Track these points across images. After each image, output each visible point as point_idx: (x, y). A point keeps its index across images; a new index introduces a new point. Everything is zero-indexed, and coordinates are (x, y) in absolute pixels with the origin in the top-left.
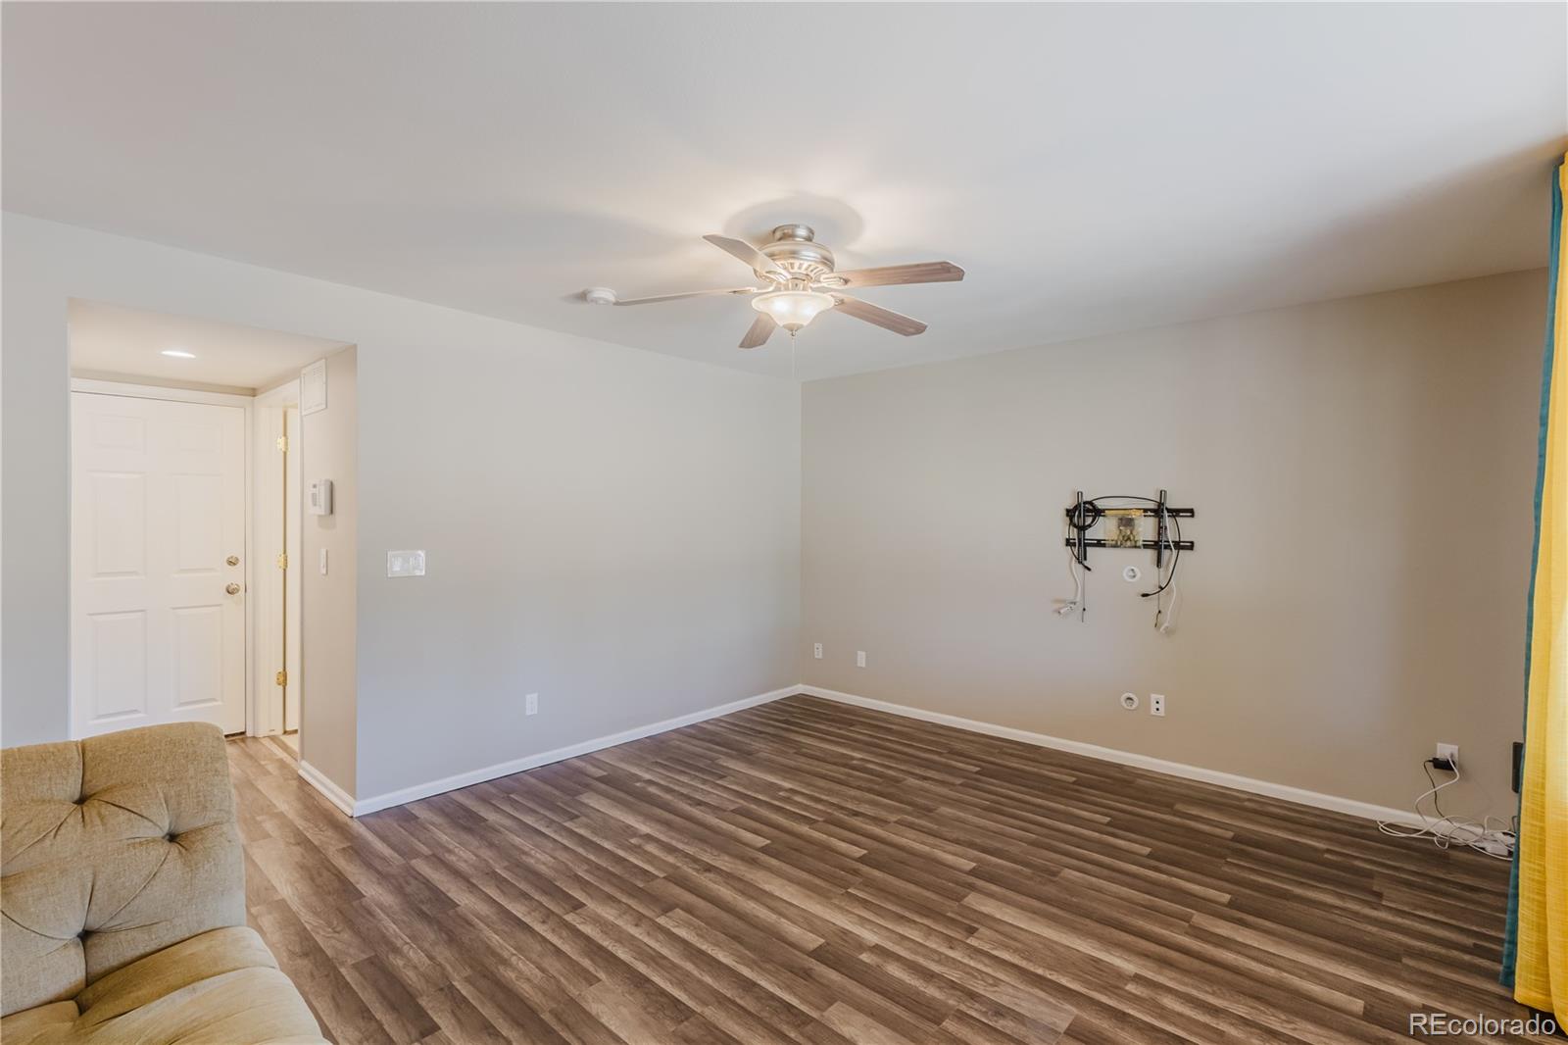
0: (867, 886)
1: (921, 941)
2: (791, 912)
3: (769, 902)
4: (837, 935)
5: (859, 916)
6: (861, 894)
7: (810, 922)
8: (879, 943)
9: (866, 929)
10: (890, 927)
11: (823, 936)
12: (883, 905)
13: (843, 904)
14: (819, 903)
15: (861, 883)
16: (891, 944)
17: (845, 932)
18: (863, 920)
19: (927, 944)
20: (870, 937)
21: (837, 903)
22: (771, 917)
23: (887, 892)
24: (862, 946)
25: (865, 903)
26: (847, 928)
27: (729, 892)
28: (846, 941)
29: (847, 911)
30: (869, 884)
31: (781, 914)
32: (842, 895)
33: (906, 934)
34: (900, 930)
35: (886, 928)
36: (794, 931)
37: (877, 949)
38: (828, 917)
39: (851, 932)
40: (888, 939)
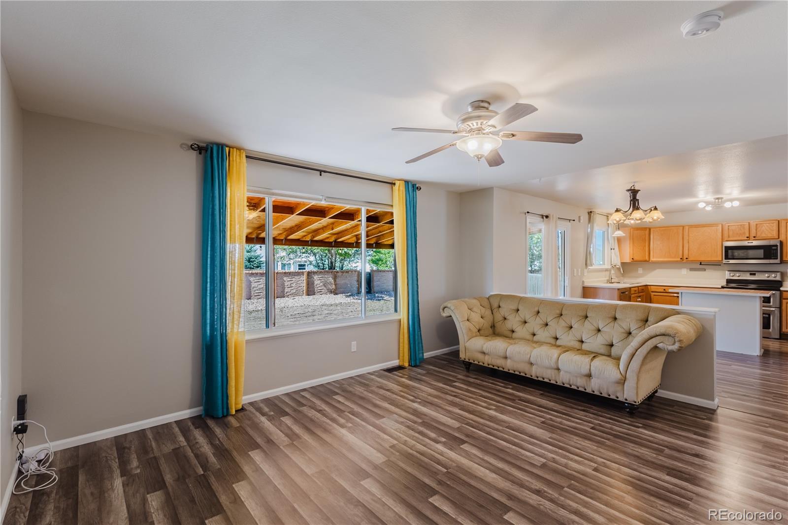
0: (435, 473)
1: (418, 444)
2: (478, 461)
3: (491, 467)
4: (455, 448)
5: (443, 456)
6: (440, 467)
7: (468, 455)
8: (436, 444)
9: (440, 450)
10: (429, 450)
11: (461, 448)
12: (429, 461)
13: (450, 463)
14: (463, 464)
15: (438, 475)
16: (431, 444)
17: (451, 449)
18: (441, 454)
19: (415, 442)
20: (440, 447)
21: (454, 464)
22: (486, 458)
23: (424, 468)
24: (444, 444)
25: (439, 463)
26: (450, 451)
27: (516, 473)
28: (451, 446)
29: (448, 459)
30: (433, 474)
31: (483, 460)
32: (450, 468)
33: (423, 447)
34: (425, 449)
35: (431, 450)
36: (475, 451)
37: (437, 442)
38: (459, 457)
39: (448, 449)
40: (431, 445)
